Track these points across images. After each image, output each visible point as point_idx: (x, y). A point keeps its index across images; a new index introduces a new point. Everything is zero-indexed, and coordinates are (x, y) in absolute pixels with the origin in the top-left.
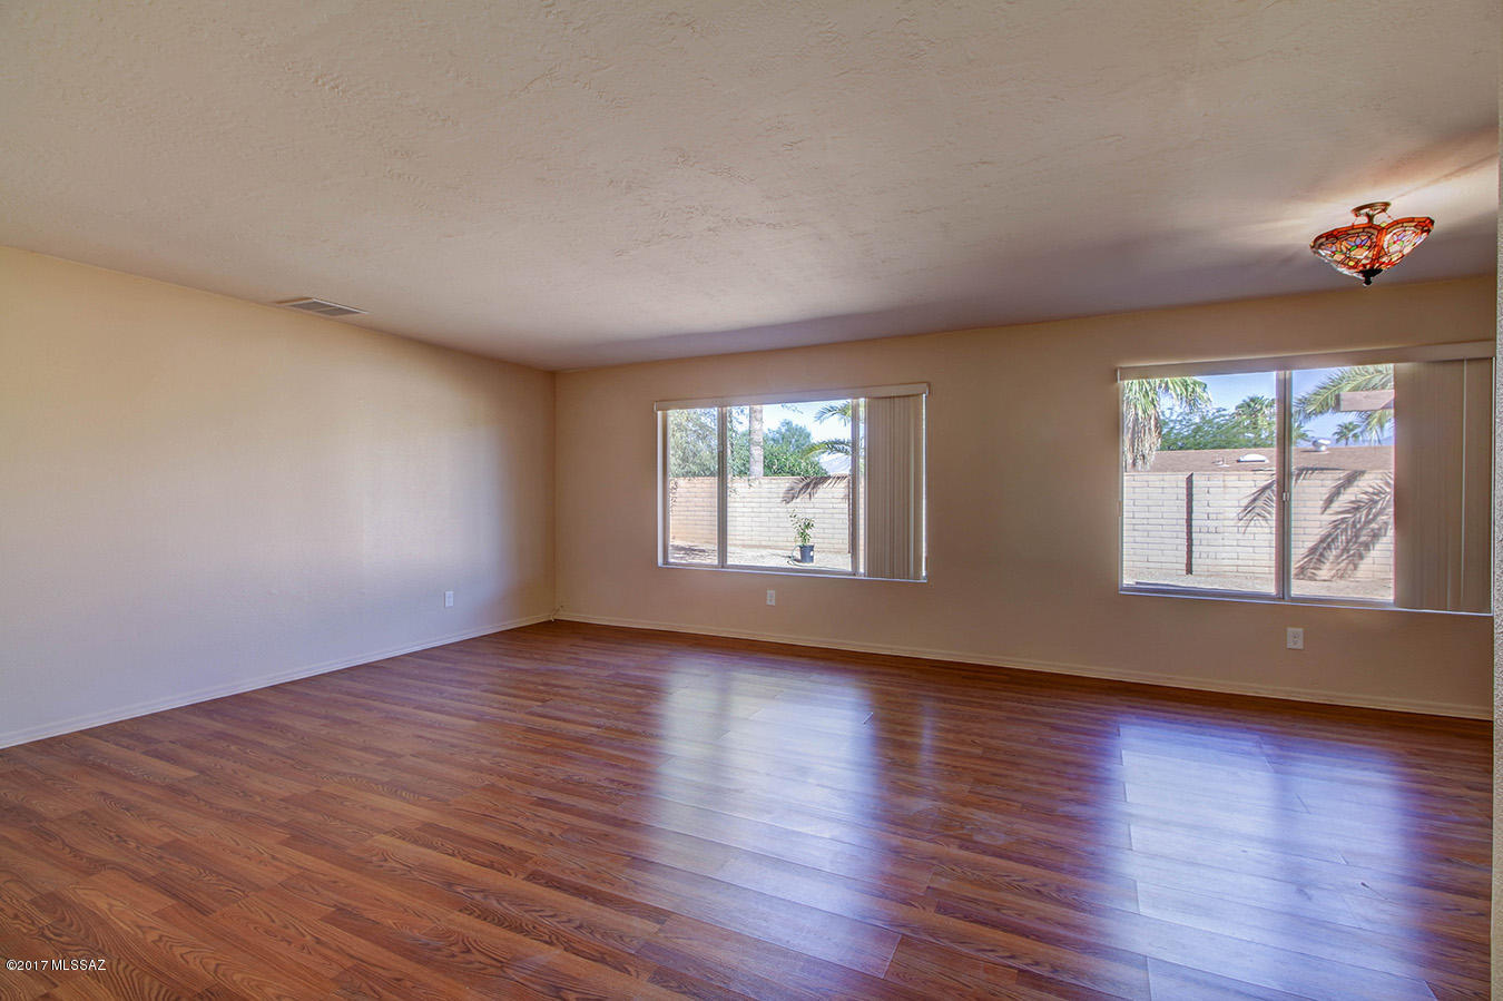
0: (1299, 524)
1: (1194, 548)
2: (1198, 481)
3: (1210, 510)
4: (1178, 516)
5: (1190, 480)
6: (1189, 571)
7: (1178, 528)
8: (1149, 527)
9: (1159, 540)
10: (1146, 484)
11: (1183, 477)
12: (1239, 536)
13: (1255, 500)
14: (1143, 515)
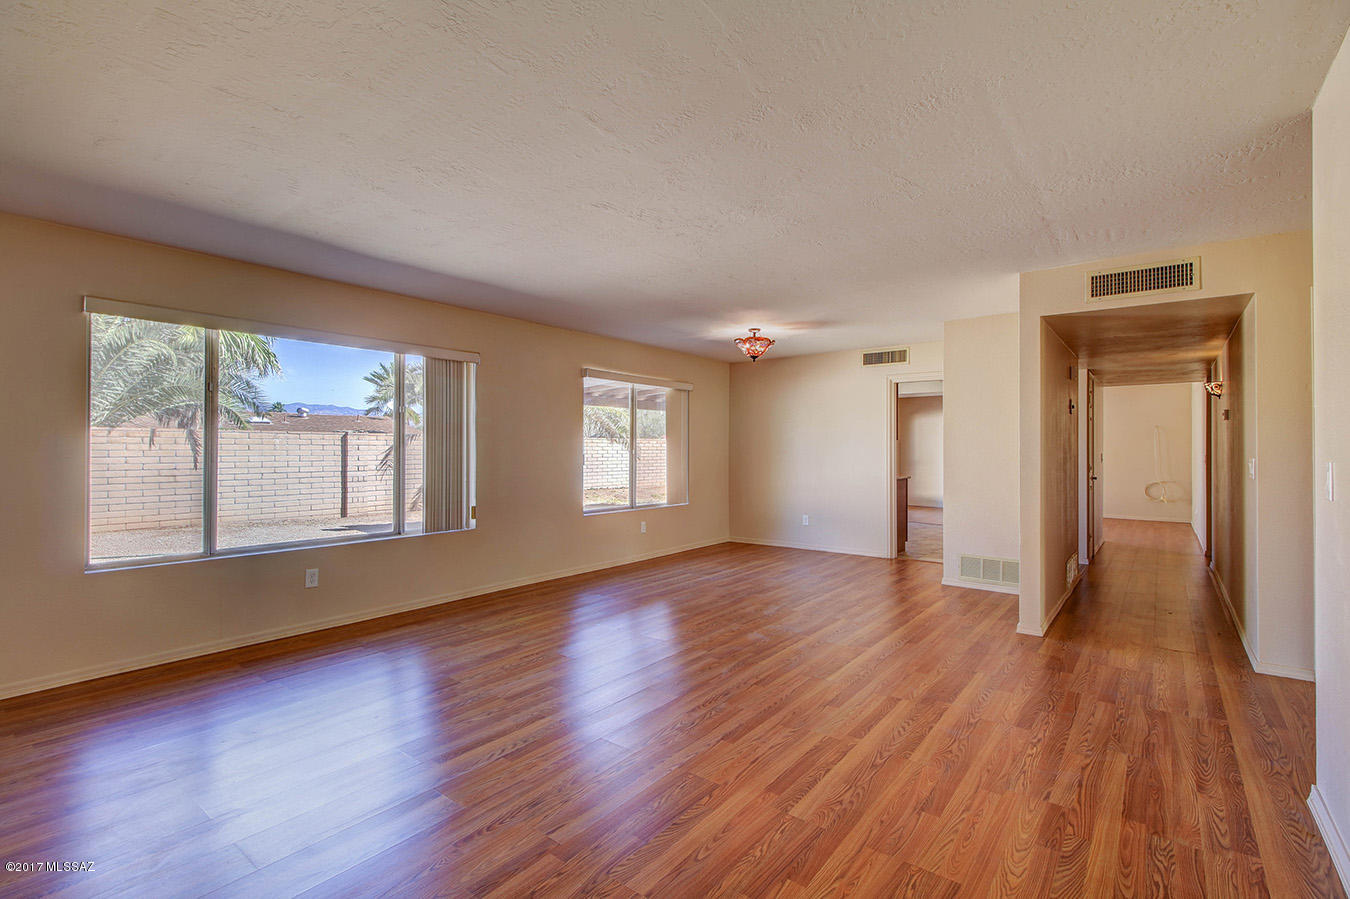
0: (411, 471)
1: (349, 495)
2: (352, 440)
3: (359, 463)
4: (334, 469)
5: (344, 440)
6: (344, 513)
7: (334, 479)
8: (312, 480)
9: (320, 490)
10: (309, 442)
11: (339, 436)
12: (378, 483)
13: (387, 456)
14: (307, 469)
